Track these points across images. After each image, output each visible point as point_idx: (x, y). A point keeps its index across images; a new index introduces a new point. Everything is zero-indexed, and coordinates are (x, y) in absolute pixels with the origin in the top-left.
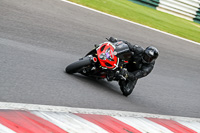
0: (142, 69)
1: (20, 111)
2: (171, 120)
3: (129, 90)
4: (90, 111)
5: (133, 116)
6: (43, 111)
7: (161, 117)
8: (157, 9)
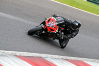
0: (71, 33)
3: (64, 45)
4: (72, 58)
5: (94, 61)
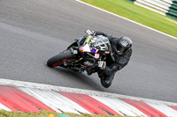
1: (8, 86)
2: (141, 102)
4: (70, 90)
5: (108, 96)
6: (28, 87)
7: (133, 98)
8: (135, 3)
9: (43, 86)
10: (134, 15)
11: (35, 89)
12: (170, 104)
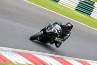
2: (61, 58)
4: (22, 51)
8: (58, 3)
9: (7, 49)
10: (58, 10)
11: (2, 50)
12: (77, 59)
